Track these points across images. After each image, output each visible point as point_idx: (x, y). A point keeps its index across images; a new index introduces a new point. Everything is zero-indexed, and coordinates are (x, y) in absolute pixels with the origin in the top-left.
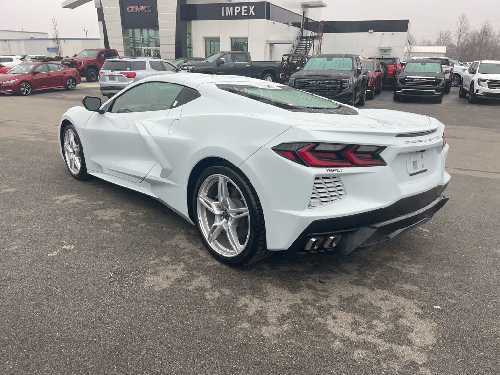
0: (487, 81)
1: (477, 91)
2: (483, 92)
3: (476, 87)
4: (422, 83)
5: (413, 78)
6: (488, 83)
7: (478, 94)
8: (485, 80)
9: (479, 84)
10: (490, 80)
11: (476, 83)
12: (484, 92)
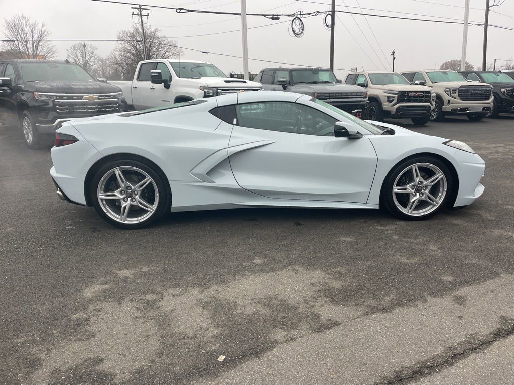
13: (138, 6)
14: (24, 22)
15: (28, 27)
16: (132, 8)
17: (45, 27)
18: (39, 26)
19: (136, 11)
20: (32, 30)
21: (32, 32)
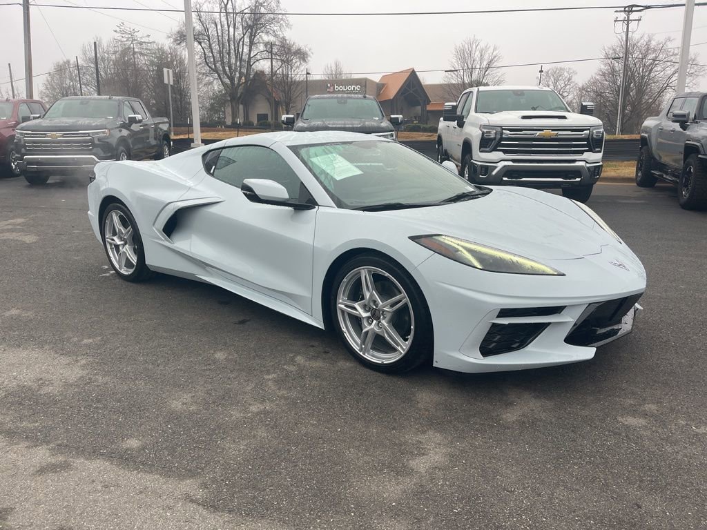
13: (623, 9)
14: (474, 47)
15: (478, 53)
16: (616, 11)
17: (497, 52)
18: (490, 51)
19: (623, 16)
20: (481, 56)
21: (481, 59)
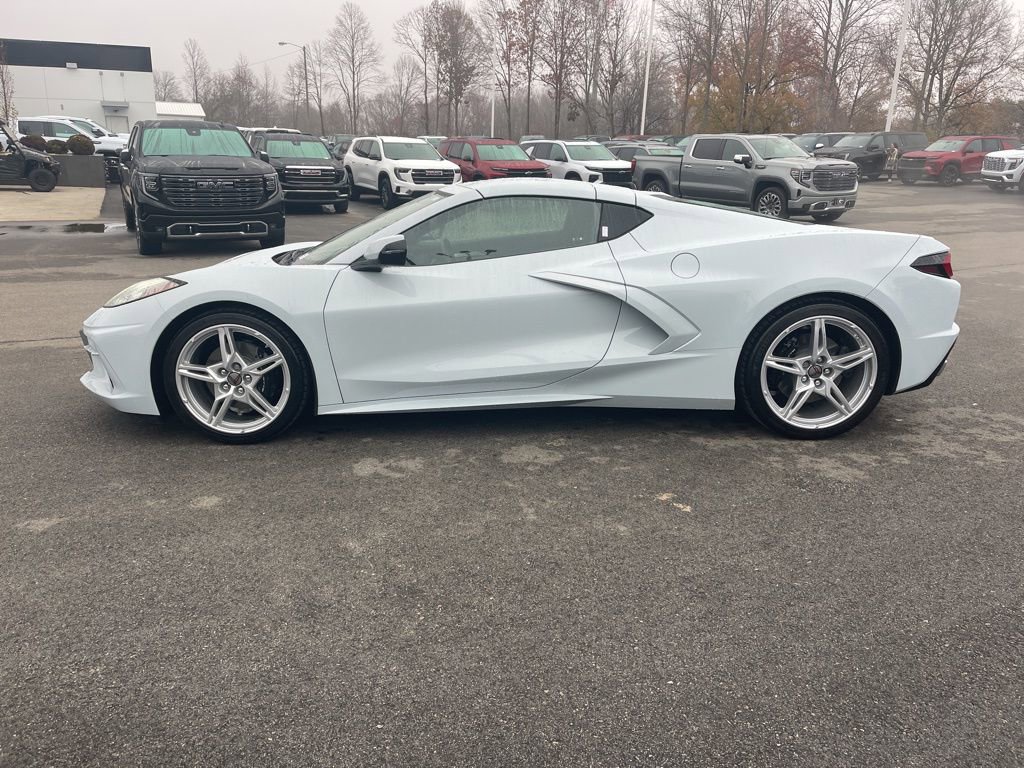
0: (410, 173)
1: (398, 189)
2: (407, 190)
3: (395, 182)
4: (310, 178)
5: (299, 170)
6: (413, 175)
7: (401, 193)
8: (406, 171)
9: (399, 177)
10: (414, 170)
11: (392, 176)
12: (410, 191)
